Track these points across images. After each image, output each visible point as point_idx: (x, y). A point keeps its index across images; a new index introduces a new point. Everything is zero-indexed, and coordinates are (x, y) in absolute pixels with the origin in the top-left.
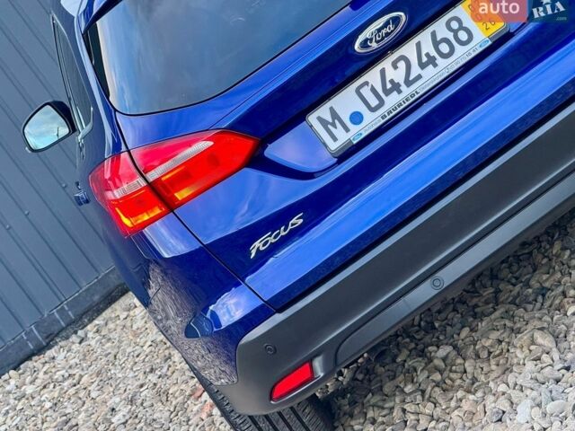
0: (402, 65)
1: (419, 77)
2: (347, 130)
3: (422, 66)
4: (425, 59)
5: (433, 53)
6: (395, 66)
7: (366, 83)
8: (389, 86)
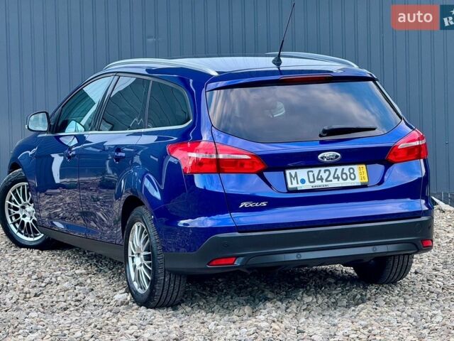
0: (327, 173)
1: (331, 181)
2: (298, 183)
3: (334, 178)
4: (336, 176)
5: (340, 176)
6: (325, 171)
7: (312, 171)
8: (319, 177)
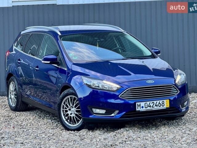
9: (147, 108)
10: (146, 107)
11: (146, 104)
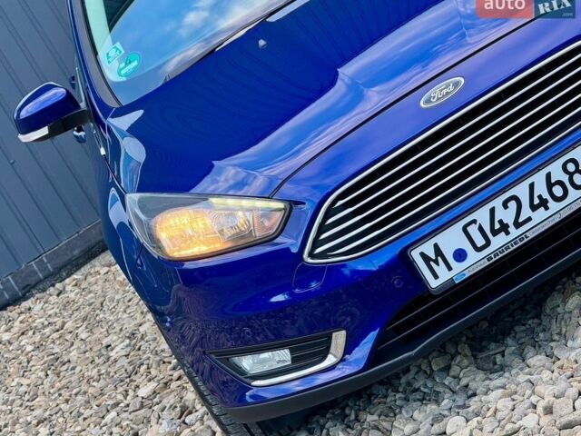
9: (488, 243)
10: (480, 242)
11: (473, 230)
